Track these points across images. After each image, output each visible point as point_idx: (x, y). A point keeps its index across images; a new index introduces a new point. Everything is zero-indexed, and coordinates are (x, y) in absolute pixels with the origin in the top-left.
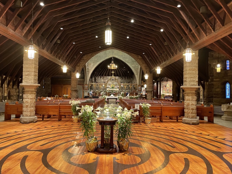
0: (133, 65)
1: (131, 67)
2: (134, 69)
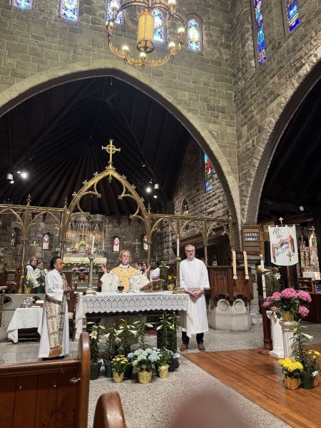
0: (211, 126)
1: (204, 134)
2: (216, 145)
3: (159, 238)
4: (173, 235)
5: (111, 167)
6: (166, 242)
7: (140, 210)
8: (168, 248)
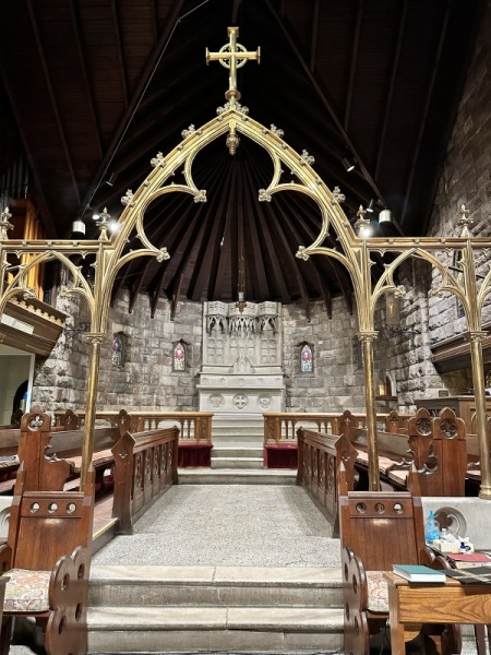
3: (395, 340)
4: (431, 329)
5: (232, 104)
6: (414, 347)
7: (331, 229)
8: (420, 360)
